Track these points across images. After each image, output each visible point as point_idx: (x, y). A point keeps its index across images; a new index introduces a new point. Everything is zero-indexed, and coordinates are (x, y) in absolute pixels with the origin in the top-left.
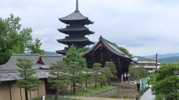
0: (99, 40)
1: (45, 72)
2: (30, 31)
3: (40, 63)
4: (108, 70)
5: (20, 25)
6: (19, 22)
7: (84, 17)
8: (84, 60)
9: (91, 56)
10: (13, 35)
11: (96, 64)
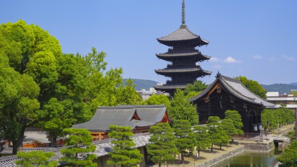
0: (216, 78)
1: (143, 136)
2: (120, 72)
3: (136, 119)
4: (230, 123)
5: (106, 64)
6: (104, 59)
7: (194, 35)
8: (194, 109)
9: (205, 101)
10: (96, 79)
11: (211, 117)
